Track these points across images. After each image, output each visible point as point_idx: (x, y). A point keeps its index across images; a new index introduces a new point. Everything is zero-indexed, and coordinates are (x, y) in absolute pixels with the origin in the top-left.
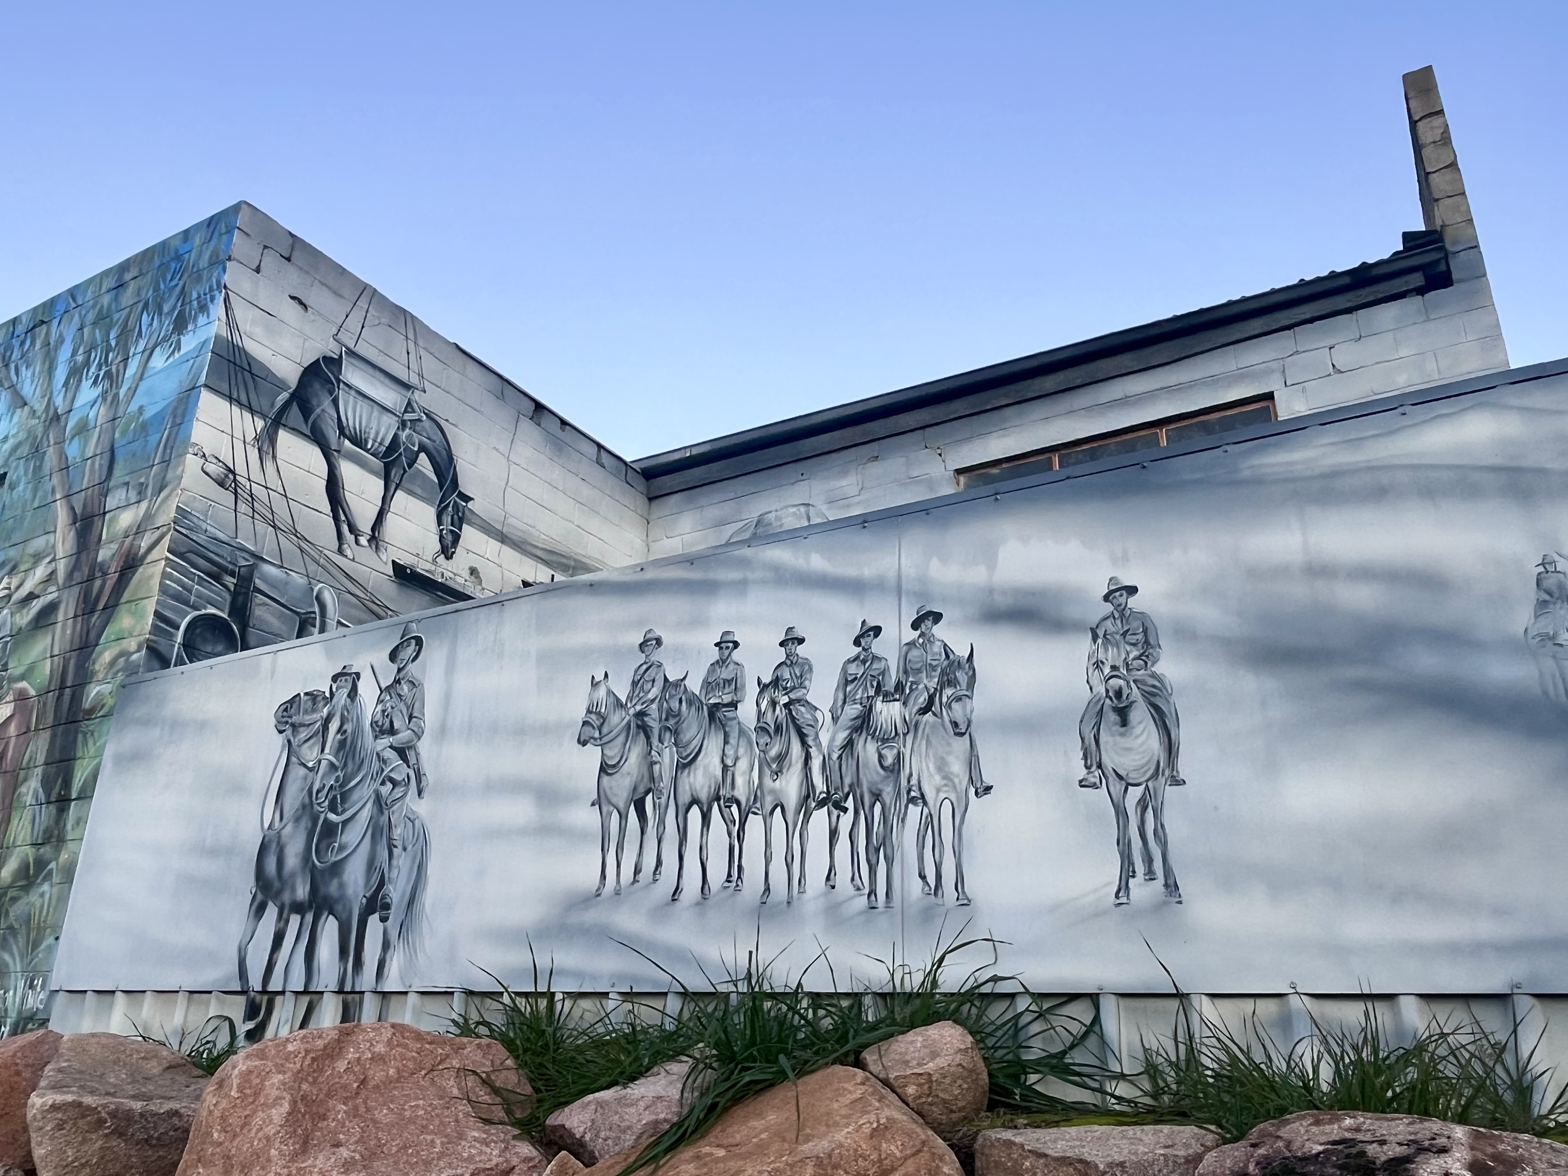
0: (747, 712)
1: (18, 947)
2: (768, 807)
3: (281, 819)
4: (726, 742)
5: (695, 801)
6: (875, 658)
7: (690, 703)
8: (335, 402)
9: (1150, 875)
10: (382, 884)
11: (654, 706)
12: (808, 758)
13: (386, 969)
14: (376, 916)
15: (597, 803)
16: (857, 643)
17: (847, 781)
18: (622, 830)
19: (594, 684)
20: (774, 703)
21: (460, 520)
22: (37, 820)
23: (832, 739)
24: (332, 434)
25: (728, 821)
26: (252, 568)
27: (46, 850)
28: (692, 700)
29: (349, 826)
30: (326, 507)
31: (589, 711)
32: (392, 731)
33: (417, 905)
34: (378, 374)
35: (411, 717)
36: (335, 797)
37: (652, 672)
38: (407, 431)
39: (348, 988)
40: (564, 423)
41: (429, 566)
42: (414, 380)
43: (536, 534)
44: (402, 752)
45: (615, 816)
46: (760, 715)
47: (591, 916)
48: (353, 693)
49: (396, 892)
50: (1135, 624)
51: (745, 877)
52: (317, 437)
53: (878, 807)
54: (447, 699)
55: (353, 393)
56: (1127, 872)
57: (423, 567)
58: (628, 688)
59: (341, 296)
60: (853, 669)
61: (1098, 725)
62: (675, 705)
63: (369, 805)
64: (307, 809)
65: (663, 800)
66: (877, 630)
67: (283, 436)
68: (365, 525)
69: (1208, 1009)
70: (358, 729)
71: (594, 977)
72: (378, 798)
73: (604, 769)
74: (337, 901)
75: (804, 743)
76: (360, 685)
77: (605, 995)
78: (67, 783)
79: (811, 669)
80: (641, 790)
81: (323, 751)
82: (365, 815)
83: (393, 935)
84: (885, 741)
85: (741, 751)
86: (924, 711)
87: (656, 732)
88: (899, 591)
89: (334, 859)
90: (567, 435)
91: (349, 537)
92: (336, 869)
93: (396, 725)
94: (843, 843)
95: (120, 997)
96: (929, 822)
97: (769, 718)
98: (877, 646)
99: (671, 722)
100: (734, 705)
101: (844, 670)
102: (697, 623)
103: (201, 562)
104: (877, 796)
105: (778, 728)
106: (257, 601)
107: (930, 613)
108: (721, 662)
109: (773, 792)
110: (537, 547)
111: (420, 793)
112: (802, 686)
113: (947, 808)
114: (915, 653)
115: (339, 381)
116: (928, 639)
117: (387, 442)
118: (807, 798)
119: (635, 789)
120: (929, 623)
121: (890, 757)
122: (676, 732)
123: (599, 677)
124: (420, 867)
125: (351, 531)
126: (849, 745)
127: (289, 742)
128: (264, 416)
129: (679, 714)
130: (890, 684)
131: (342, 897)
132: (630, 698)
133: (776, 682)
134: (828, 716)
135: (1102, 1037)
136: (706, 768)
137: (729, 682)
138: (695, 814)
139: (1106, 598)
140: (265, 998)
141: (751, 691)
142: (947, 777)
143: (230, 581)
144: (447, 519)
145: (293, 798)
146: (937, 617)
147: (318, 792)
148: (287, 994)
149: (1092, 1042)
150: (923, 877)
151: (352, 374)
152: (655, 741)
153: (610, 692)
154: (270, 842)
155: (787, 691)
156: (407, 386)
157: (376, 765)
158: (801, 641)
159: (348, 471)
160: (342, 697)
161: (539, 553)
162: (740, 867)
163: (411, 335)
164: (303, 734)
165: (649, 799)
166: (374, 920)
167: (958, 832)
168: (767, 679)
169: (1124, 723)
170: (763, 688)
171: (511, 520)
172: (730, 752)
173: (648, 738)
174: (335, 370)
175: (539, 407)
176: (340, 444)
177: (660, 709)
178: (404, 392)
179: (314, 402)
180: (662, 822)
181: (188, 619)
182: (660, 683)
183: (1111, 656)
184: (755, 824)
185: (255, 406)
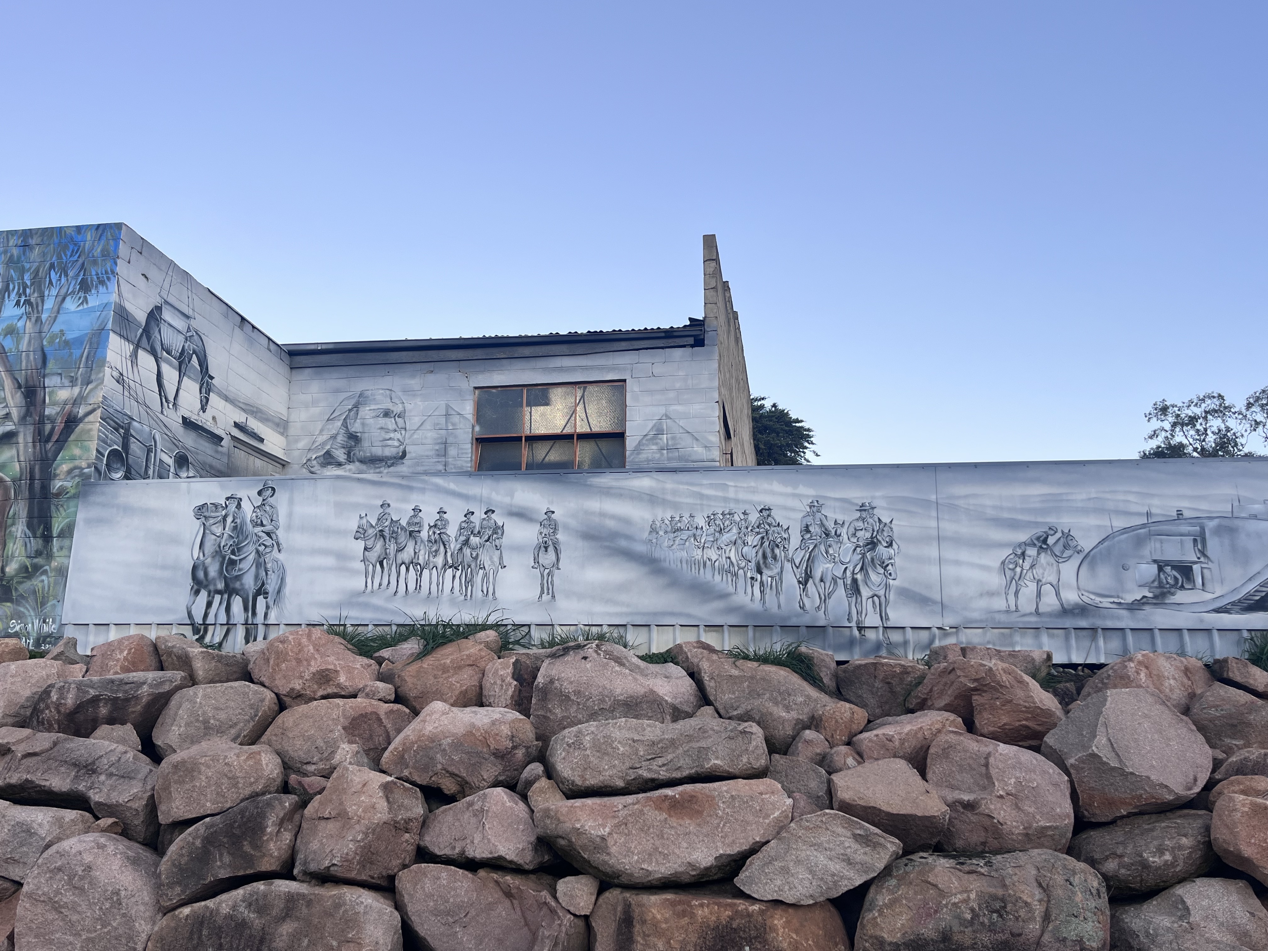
0: (424, 534)
1: (30, 605)
2: (431, 567)
3: (204, 555)
4: (416, 544)
5: (403, 563)
6: (472, 522)
7: (402, 529)
8: (160, 331)
9: (548, 593)
10: (263, 584)
11: (387, 528)
12: (446, 552)
13: (269, 616)
14: (262, 596)
15: (363, 560)
16: (465, 516)
17: (460, 561)
18: (374, 572)
19: (361, 518)
20: (434, 533)
21: (208, 391)
22: (28, 545)
23: (455, 547)
24: (158, 348)
25: (416, 571)
26: (129, 424)
27: (39, 561)
28: (403, 528)
29: (244, 561)
30: (156, 389)
31: (359, 527)
32: (262, 525)
33: (282, 594)
34: (176, 312)
35: (272, 520)
36: (234, 549)
37: (386, 516)
38: (188, 343)
39: (250, 622)
40: (254, 327)
41: (196, 417)
42: (190, 313)
43: (240, 394)
44: (268, 534)
45: (371, 566)
46: (429, 536)
47: (361, 599)
48: (239, 506)
49: (271, 587)
50: (553, 523)
51: (422, 589)
52: (153, 352)
53: (469, 569)
54: (290, 515)
55: (166, 324)
56: (542, 592)
57: (194, 418)
58: (376, 520)
59: (161, 270)
60: (463, 525)
61: (539, 551)
62: (396, 529)
63: (253, 554)
64: (218, 552)
65: (391, 562)
66: (473, 513)
67: (141, 352)
68: (171, 398)
69: (558, 629)
70: (243, 523)
71: (363, 619)
72: (258, 552)
73: (366, 549)
74: (240, 590)
75: (445, 547)
76: (242, 503)
77: (368, 625)
78: (48, 527)
79: (448, 523)
80: (382, 557)
81: (224, 529)
82: (252, 557)
83: (271, 603)
84: (473, 549)
85: (422, 548)
86: (487, 541)
87: (388, 538)
88: (481, 501)
89: (236, 574)
90: (255, 334)
91: (165, 404)
92: (238, 578)
93: (264, 523)
94: (457, 580)
95: (113, 627)
96: (486, 575)
97: (433, 537)
98: (472, 518)
99: (394, 535)
100: (419, 532)
101: (460, 525)
102: (405, 500)
103: (111, 422)
104: (469, 566)
105: (436, 541)
106: (131, 441)
107: (491, 510)
108: (415, 516)
109: (433, 562)
110: (240, 402)
111: (279, 551)
112: (445, 528)
113: (492, 571)
114: (485, 522)
115: (161, 318)
116: (489, 518)
117: (180, 351)
118: (445, 565)
119: (379, 557)
120: (490, 513)
121: (474, 555)
122: (396, 539)
123: (363, 515)
124: (282, 579)
125: (166, 401)
126: (461, 549)
127: (204, 524)
128: (133, 343)
129: (397, 532)
130: (476, 532)
131: (243, 589)
132: (377, 524)
133: (435, 526)
134: (454, 539)
135: (530, 636)
136: (408, 552)
137: (418, 523)
138: (403, 568)
139: (546, 514)
140: (203, 627)
141: (426, 527)
142: (492, 562)
143: (122, 431)
144: (204, 390)
145: (209, 547)
146: (493, 512)
147: (224, 547)
148: (218, 625)
149: (528, 637)
150: (482, 591)
151: (167, 315)
152: (387, 541)
153: (368, 521)
154: (199, 565)
155: (439, 529)
156: (188, 317)
157: (255, 538)
158: (445, 513)
159: (165, 368)
160: (232, 507)
161: (241, 405)
162: (420, 586)
163: (189, 288)
164: (212, 521)
165: (385, 561)
166: (260, 599)
167: (494, 579)
168: (432, 524)
169: (546, 551)
170: (431, 527)
171: (230, 388)
172: (417, 547)
173: (384, 540)
174: (159, 312)
175: (243, 319)
176: (162, 354)
177: (389, 530)
178: (186, 320)
179: (152, 332)
180: (390, 569)
181: (107, 452)
182: (389, 520)
183: (545, 531)
184: (426, 572)
185: (130, 339)
